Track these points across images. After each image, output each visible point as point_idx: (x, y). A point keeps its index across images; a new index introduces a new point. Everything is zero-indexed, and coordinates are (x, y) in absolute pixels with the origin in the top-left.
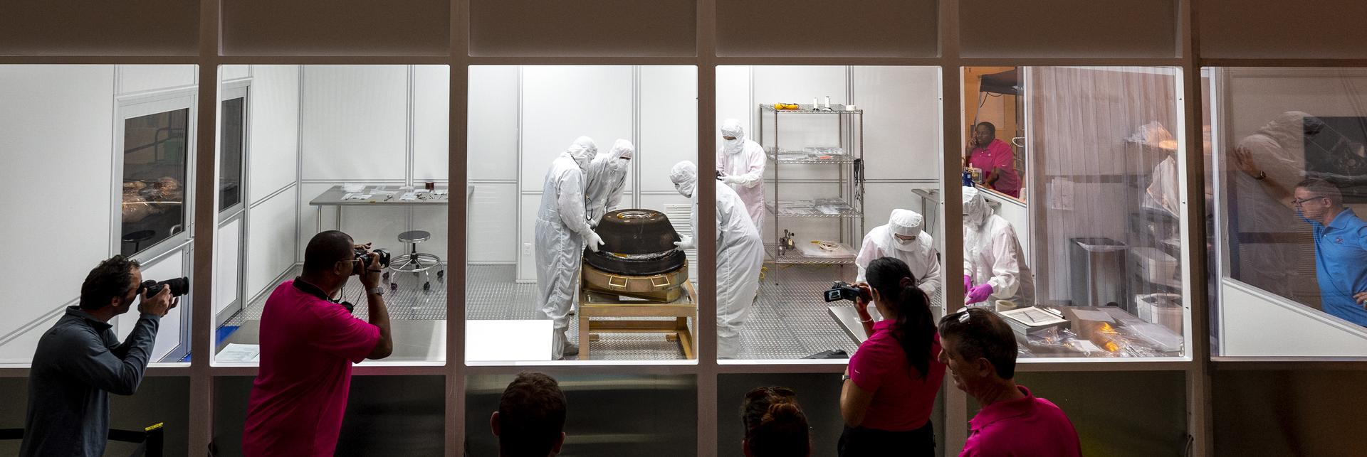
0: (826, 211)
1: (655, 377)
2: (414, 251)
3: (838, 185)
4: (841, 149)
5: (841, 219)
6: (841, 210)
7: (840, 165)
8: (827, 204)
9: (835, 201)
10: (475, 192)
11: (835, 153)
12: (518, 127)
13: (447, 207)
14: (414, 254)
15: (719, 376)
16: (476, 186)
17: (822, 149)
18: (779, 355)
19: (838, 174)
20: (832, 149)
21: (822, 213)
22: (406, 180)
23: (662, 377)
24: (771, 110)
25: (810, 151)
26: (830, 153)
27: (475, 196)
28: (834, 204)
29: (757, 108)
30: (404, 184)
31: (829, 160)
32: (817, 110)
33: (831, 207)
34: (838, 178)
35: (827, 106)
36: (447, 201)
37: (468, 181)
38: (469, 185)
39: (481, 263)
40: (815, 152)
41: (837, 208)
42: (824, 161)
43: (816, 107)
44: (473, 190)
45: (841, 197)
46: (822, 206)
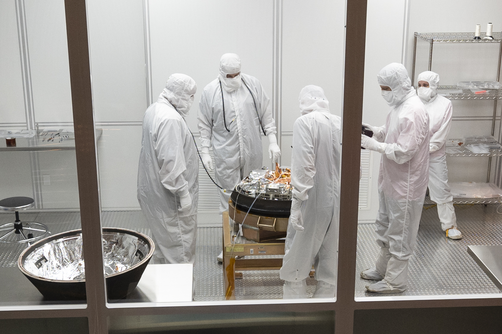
0: (475, 150)
1: (294, 314)
2: (18, 220)
3: (491, 122)
4: (498, 83)
5: (490, 158)
6: (491, 149)
7: (496, 101)
8: (477, 142)
9: (486, 140)
10: (103, 135)
11: (491, 87)
12: (146, 62)
13: (74, 152)
14: (19, 223)
15: (356, 311)
16: (104, 129)
17: (477, 83)
18: (420, 291)
19: (492, 111)
20: (489, 83)
21: (471, 153)
22: (27, 123)
23: (299, 314)
24: (425, 39)
25: (465, 86)
26: (486, 87)
27: (104, 141)
28: (485, 143)
29: (411, 37)
30: (26, 128)
31: (484, 96)
32: (479, 38)
33: (481, 146)
34: (492, 115)
35: (488, 34)
36: (74, 145)
37: (95, 124)
38: (96, 128)
39: (115, 209)
40: (470, 87)
41: (488, 146)
42: (479, 96)
43: (477, 35)
44: (102, 133)
45: (493, 135)
46: (472, 145)
